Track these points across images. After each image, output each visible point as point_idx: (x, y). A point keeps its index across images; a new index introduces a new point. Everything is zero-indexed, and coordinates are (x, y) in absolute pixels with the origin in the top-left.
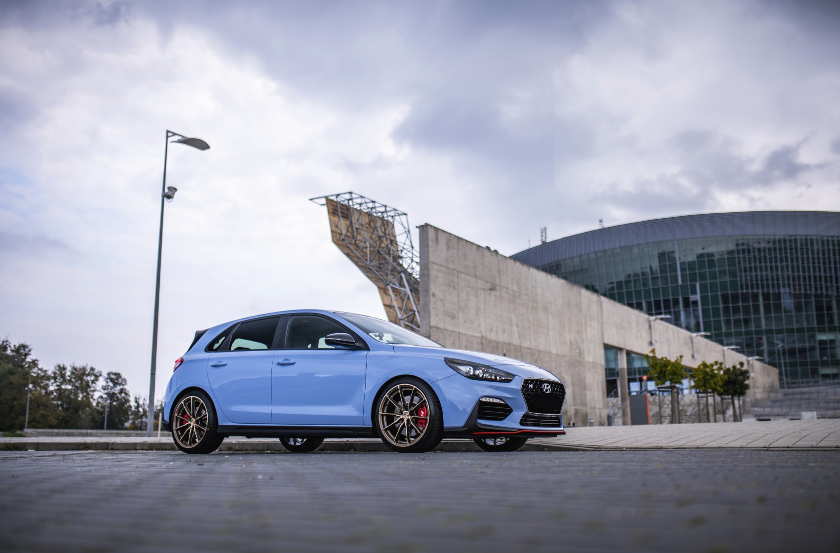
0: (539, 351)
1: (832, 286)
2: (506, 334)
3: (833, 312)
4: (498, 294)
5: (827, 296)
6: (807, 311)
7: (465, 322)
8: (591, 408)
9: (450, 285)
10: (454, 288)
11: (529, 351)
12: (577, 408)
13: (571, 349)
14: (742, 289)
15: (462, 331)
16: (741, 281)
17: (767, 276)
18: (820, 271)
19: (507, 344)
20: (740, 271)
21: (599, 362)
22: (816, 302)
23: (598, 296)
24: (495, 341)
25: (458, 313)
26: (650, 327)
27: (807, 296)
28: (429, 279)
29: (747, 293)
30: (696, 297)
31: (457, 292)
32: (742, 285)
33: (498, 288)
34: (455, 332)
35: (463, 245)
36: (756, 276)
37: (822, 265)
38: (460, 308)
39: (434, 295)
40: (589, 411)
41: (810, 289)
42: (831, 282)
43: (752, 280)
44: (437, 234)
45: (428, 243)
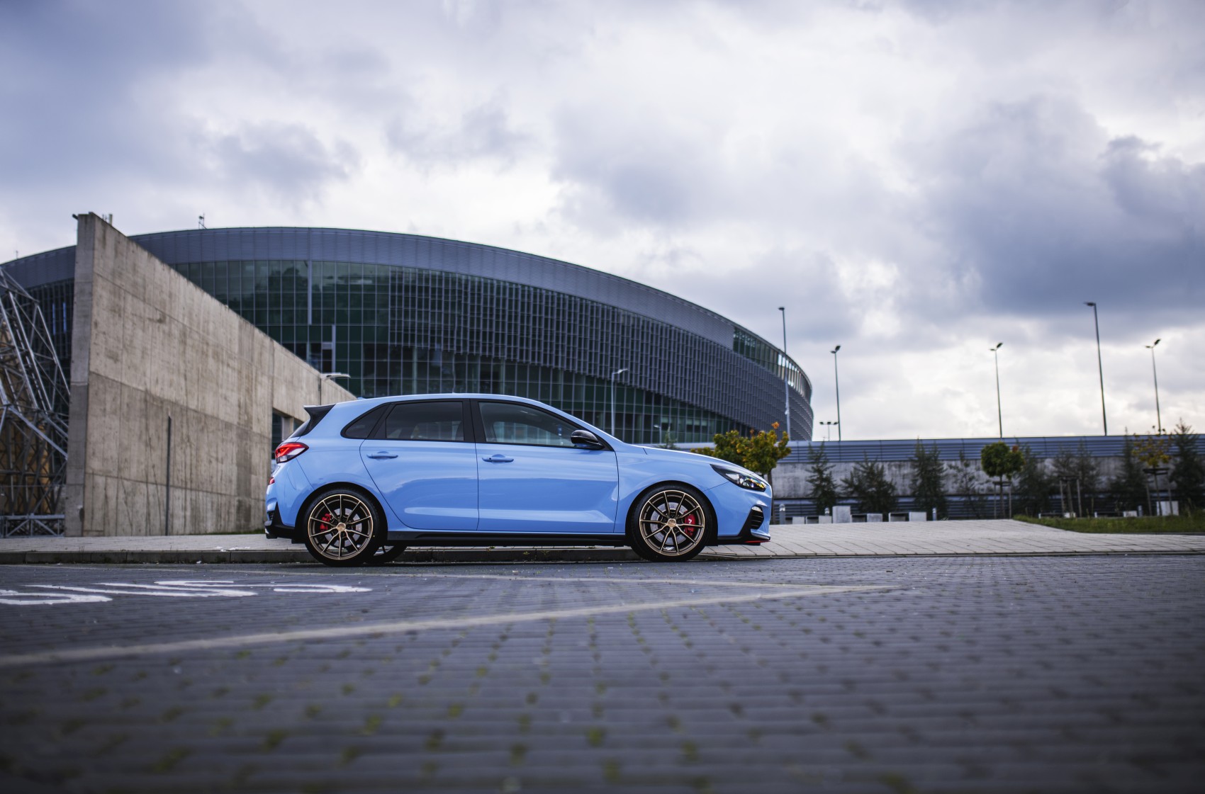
0: (206, 416)
1: (503, 347)
2: (172, 389)
3: (500, 381)
4: (166, 328)
5: (497, 359)
6: (470, 376)
7: (129, 367)
8: (255, 499)
9: (115, 311)
10: (120, 316)
11: (196, 415)
12: (241, 498)
13: (240, 414)
14: (392, 340)
15: (125, 381)
16: (393, 329)
17: (426, 325)
18: (491, 326)
19: (172, 402)
20: (393, 315)
21: (266, 435)
22: (482, 365)
23: (271, 340)
24: (159, 398)
25: (122, 354)
26: (320, 387)
27: (472, 357)
28: (92, 300)
29: (399, 346)
30: (330, 345)
31: (122, 323)
32: (393, 334)
33: (168, 319)
34: (117, 382)
35: (133, 252)
36: (413, 324)
37: (494, 318)
38: (124, 346)
39: (96, 324)
40: (253, 503)
41: (478, 348)
42: (503, 341)
43: (406, 330)
44: (105, 232)
45: (94, 244)
